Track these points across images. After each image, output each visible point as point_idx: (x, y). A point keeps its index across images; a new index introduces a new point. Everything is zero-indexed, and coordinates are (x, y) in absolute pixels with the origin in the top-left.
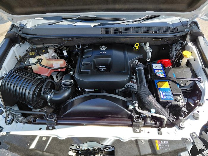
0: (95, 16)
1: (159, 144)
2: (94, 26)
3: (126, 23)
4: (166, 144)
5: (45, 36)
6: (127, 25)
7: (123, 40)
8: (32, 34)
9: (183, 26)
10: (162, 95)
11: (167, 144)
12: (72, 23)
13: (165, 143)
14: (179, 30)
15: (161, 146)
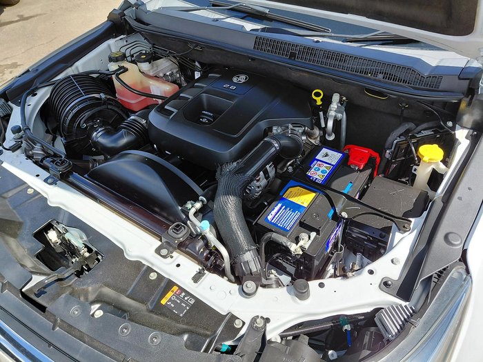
0: (267, 11)
1: (174, 295)
2: (252, 30)
3: (316, 39)
4: (185, 303)
5: (163, 31)
6: (318, 42)
7: (295, 76)
8: (146, 21)
9: (460, 79)
10: (273, 212)
11: (188, 305)
12: (222, 17)
13: (187, 301)
14: (442, 86)
15: (173, 302)
